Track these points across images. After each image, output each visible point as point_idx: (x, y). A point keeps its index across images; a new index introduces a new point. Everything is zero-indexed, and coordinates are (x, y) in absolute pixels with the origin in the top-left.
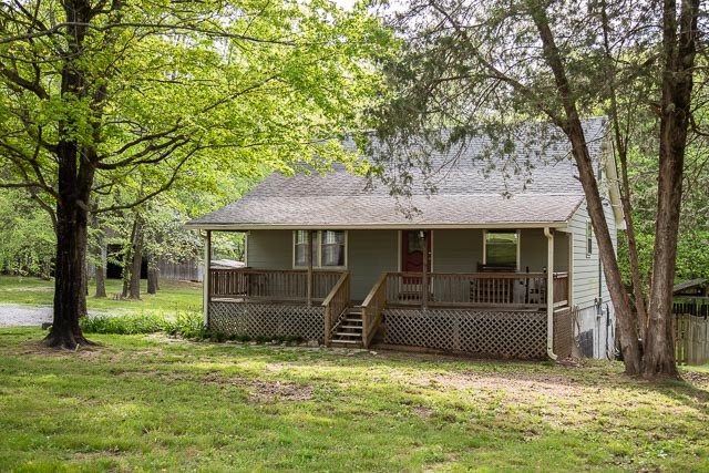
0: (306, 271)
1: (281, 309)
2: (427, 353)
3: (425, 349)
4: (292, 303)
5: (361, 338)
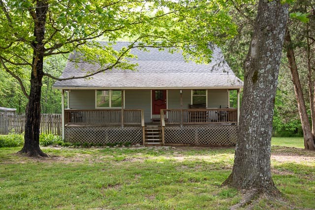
0: (121, 110)
1: (107, 129)
2: (185, 146)
3: (183, 144)
4: (113, 126)
5: (161, 141)
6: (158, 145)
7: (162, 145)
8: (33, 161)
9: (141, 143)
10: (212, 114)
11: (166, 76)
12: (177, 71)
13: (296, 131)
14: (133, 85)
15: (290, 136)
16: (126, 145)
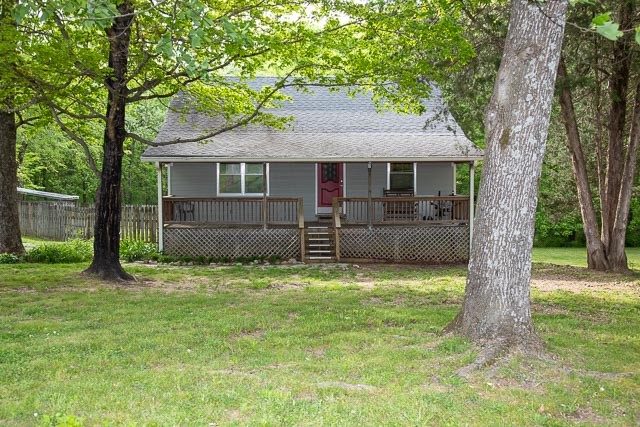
0: (261, 198)
1: (237, 233)
2: (375, 263)
3: (372, 260)
4: (249, 226)
5: (334, 254)
6: (328, 262)
7: (336, 261)
8: (110, 287)
9: (299, 259)
10: (425, 208)
11: (342, 139)
12: (363, 129)
13: (572, 237)
14: (283, 154)
15: (562, 246)
16: (272, 261)
